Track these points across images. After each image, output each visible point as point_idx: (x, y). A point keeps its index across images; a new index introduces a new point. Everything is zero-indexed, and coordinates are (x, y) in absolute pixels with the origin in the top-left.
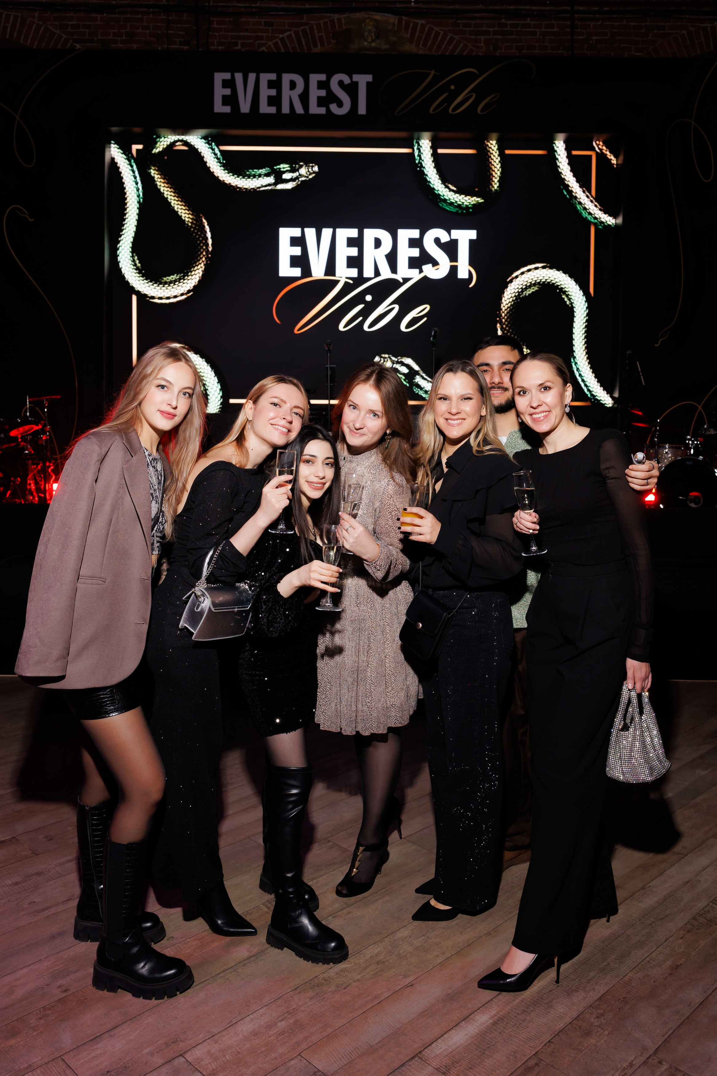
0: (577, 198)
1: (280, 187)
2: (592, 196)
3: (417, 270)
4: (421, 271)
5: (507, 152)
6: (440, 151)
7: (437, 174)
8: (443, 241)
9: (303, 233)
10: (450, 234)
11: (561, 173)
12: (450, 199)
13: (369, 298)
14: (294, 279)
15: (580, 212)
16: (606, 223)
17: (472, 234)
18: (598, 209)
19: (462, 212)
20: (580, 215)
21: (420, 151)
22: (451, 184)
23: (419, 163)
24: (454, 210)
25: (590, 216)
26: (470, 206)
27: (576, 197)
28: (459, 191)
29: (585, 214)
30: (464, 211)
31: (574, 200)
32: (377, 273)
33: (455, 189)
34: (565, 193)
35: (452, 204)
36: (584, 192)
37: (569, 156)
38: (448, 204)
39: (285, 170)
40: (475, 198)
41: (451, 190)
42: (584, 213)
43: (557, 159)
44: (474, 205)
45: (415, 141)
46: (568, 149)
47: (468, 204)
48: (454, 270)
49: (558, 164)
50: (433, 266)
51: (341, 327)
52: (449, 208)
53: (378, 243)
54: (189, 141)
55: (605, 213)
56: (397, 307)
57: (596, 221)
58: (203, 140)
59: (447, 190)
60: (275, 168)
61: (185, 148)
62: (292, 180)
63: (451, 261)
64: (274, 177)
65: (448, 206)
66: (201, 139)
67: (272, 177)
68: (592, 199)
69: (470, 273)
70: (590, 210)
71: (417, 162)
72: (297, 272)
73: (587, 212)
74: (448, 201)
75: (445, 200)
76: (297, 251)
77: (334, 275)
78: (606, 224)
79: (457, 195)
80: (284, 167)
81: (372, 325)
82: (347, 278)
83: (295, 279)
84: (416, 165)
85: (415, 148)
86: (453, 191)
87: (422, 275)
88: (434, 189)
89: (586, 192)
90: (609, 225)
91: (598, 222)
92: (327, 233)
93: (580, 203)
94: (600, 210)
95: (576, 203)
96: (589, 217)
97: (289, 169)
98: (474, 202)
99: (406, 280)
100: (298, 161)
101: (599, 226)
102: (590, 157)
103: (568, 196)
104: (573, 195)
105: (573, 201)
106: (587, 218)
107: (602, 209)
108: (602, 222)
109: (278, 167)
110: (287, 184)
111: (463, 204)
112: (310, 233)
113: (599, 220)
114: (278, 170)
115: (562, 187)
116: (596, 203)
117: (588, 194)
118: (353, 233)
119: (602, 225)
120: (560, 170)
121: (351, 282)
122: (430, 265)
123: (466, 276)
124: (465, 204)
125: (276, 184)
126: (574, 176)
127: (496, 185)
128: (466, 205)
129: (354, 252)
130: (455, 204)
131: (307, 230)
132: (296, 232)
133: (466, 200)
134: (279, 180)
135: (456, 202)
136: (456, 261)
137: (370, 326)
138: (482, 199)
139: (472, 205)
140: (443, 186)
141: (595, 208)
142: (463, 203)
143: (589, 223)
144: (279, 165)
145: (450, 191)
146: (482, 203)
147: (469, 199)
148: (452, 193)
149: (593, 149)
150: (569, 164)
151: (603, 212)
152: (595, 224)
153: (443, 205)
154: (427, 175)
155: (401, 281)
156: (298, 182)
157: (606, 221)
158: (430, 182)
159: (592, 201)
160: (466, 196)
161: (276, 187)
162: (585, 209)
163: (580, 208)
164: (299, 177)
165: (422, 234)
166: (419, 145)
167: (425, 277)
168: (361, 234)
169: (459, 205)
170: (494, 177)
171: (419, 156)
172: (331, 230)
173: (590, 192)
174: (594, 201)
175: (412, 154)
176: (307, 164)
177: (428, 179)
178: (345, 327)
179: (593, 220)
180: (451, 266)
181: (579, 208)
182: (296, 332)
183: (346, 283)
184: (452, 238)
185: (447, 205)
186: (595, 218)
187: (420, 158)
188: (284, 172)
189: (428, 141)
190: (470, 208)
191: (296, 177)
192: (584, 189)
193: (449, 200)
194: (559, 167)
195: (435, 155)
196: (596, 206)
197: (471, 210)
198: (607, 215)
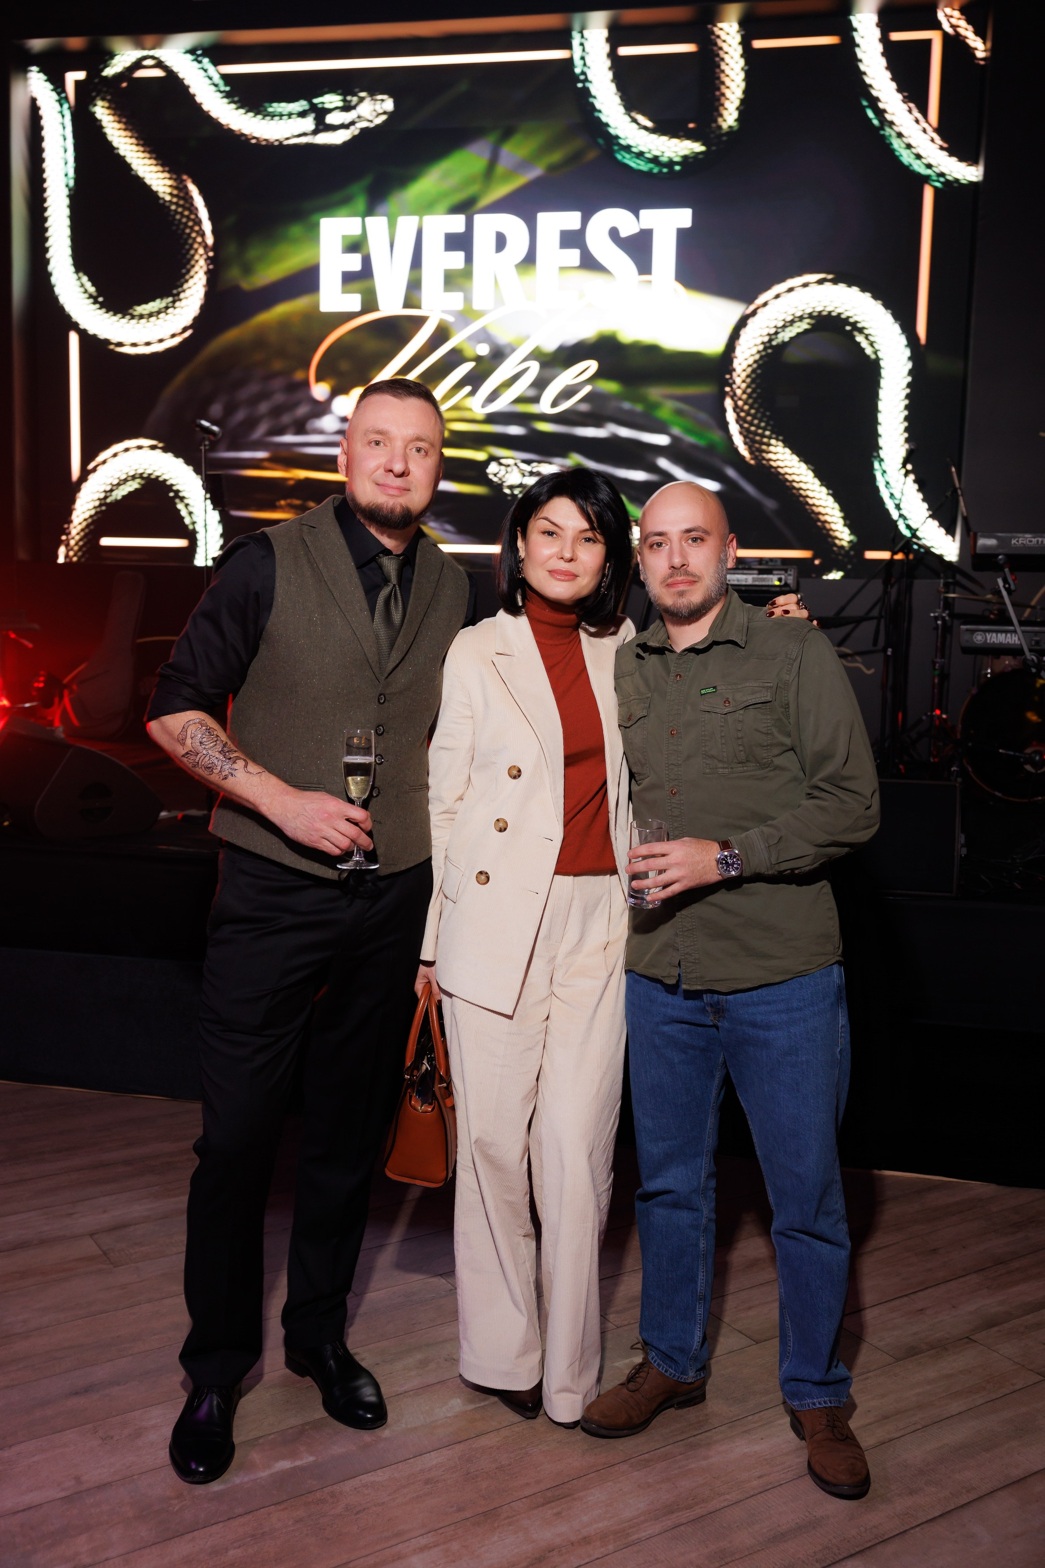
1: (324, 138)
5: (756, 44)
6: (624, 52)
7: (616, 94)
8: (624, 234)
9: (364, 226)
10: (637, 217)
12: (638, 145)
13: (483, 349)
14: (347, 316)
17: (684, 218)
18: (937, 147)
19: (661, 172)
21: (583, 53)
22: (643, 117)
23: (583, 84)
24: (645, 167)
25: (918, 162)
26: (676, 159)
27: (891, 123)
28: (658, 130)
30: (665, 171)
31: (886, 128)
32: (499, 301)
33: (650, 124)
34: (869, 115)
35: (640, 154)
36: (910, 112)
37: (885, 41)
38: (632, 155)
39: (332, 105)
40: (687, 142)
41: (641, 127)
42: (905, 156)
43: (858, 46)
44: (685, 157)
45: (575, 35)
46: (885, 34)
47: (673, 155)
52: (635, 162)
53: (501, 242)
54: (164, 59)
56: (534, 366)
57: (933, 174)
58: (188, 56)
59: (634, 126)
60: (315, 101)
61: (156, 73)
62: (343, 126)
63: (641, 273)
64: (313, 119)
65: (635, 159)
66: (185, 53)
67: (310, 119)
70: (919, 150)
71: (578, 71)
72: (352, 302)
73: (913, 153)
74: (634, 150)
75: (628, 148)
76: (354, 262)
77: (420, 307)
79: (654, 137)
80: (331, 100)
81: (489, 401)
82: (444, 312)
83: (350, 316)
84: (576, 79)
85: (576, 48)
86: (646, 129)
88: (607, 125)
89: (916, 111)
92: (407, 225)
93: (899, 135)
94: (941, 148)
95: (890, 135)
96: (917, 165)
97: (341, 104)
98: (686, 152)
100: (357, 90)
102: (928, 43)
103: (873, 121)
104: (885, 119)
105: (884, 130)
106: (912, 167)
107: (947, 146)
109: (320, 99)
110: (335, 134)
111: (663, 156)
112: (377, 225)
113: (938, 171)
114: (320, 105)
115: (862, 103)
117: (919, 116)
118: (456, 223)
120: (862, 68)
121: (451, 319)
124: (666, 155)
125: (315, 133)
127: (730, 118)
128: (668, 157)
129: (457, 260)
130: (648, 156)
131: (371, 222)
132: (352, 226)
133: (669, 148)
134: (322, 126)
135: (650, 151)
137: (485, 404)
138: (703, 144)
139: (682, 157)
140: (628, 119)
142: (663, 153)
143: (919, 179)
144: (323, 95)
145: (639, 130)
146: (702, 152)
147: (677, 145)
148: (644, 134)
149: (937, 27)
150: (883, 54)
152: (936, 186)
153: (623, 157)
154: (595, 96)
156: (354, 131)
158: (599, 111)
159: (925, 131)
160: (669, 139)
161: (314, 138)
162: (909, 147)
163: (898, 145)
164: (356, 120)
165: (585, 222)
166: (582, 37)
168: (469, 225)
169: (656, 158)
170: (729, 99)
171: (583, 66)
172: (414, 220)
173: (924, 112)
174: (930, 129)
175: (570, 61)
176: (373, 93)
177: (597, 106)
181: (894, 146)
183: (441, 321)
184: (643, 225)
185: (631, 157)
186: (931, 167)
187: (585, 64)
188: (331, 111)
189: (601, 29)
190: (678, 164)
191: (350, 120)
192: (912, 106)
193: (637, 147)
195: (614, 58)
196: (933, 141)
197: (678, 168)
198: (954, 158)
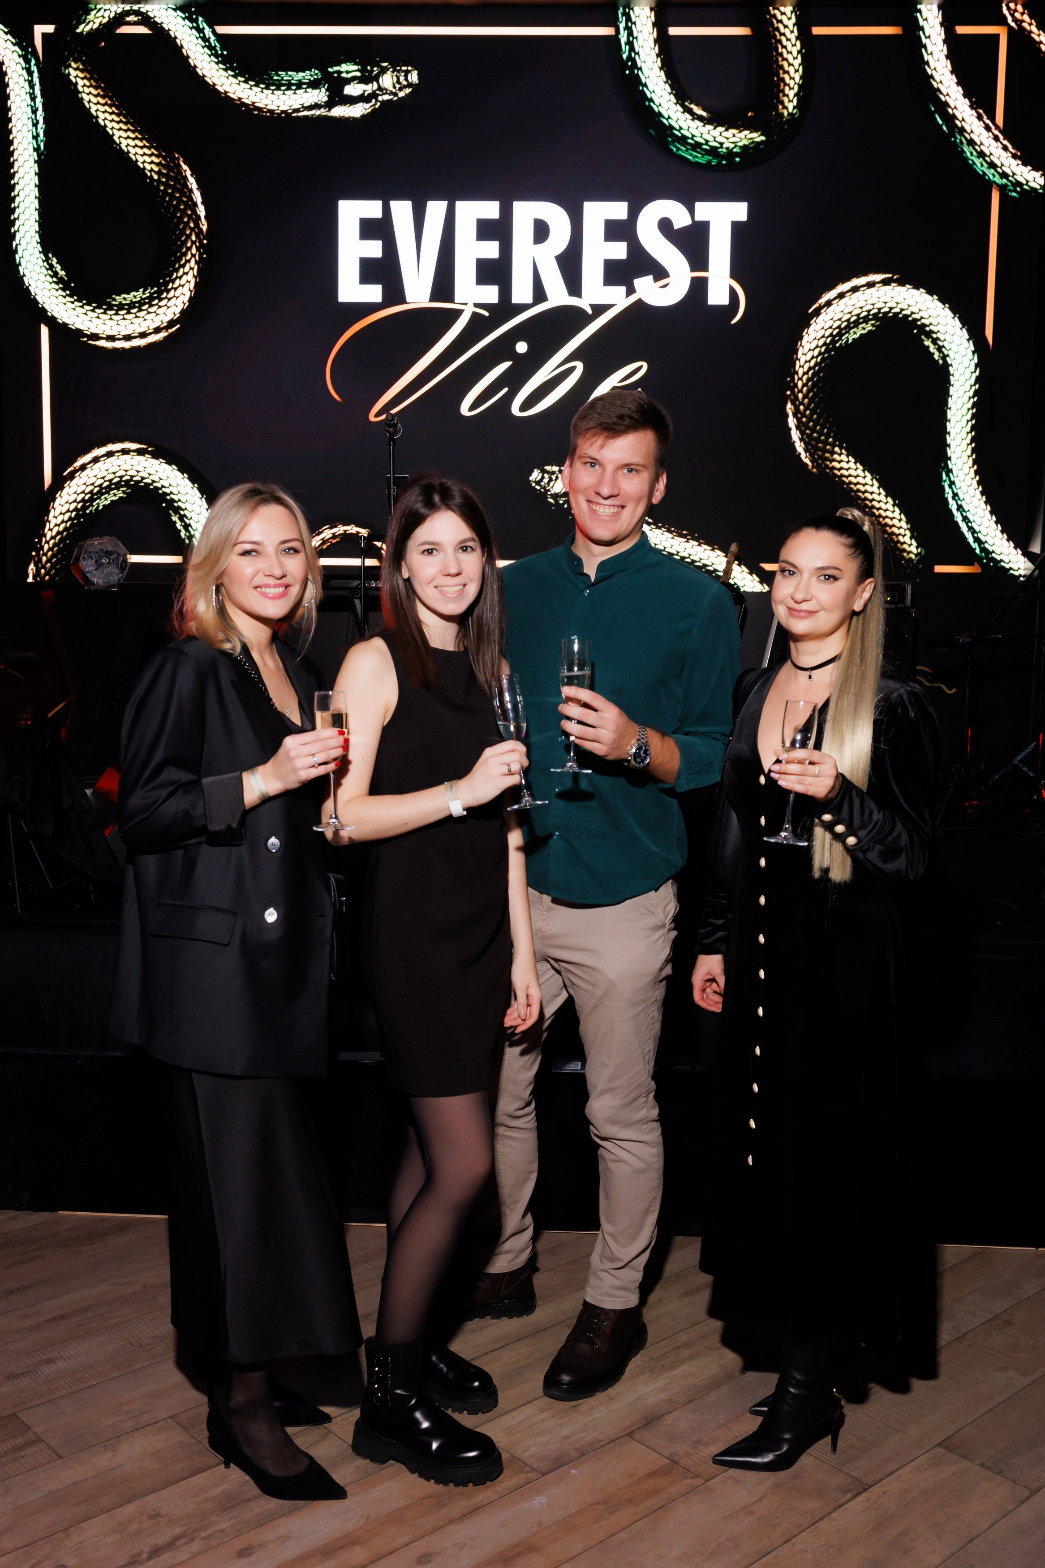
0: (966, 132)
1: (338, 111)
2: (997, 127)
3: (623, 289)
4: (631, 291)
5: (817, 31)
6: (673, 31)
7: (665, 83)
8: (676, 226)
9: (387, 210)
11: (932, 77)
12: (693, 136)
13: (522, 347)
14: (367, 309)
15: (971, 162)
16: (1027, 184)
17: (739, 211)
18: (1010, 155)
19: (719, 163)
20: (970, 168)
21: (630, 33)
22: (696, 105)
23: (630, 58)
24: (702, 160)
25: (992, 171)
26: (735, 150)
27: (962, 130)
28: (714, 119)
29: (982, 165)
30: (724, 162)
31: (958, 137)
32: (540, 295)
33: (704, 114)
34: (940, 122)
35: (697, 146)
36: (980, 117)
37: (951, 39)
38: (689, 147)
39: (349, 75)
40: (747, 132)
41: (695, 117)
42: (979, 165)
43: (925, 46)
44: (744, 147)
45: (621, 11)
46: (948, 24)
47: (732, 146)
48: (699, 287)
49: (926, 57)
50: (656, 280)
51: (465, 409)
52: (691, 155)
53: (541, 231)
54: (151, 14)
55: (1025, 164)
56: (579, 366)
57: (1004, 181)
58: (179, 13)
59: (687, 115)
60: (330, 70)
61: (142, 30)
62: (363, 98)
63: (693, 270)
64: (327, 90)
65: (690, 151)
66: (175, 10)
67: (323, 90)
68: (996, 132)
69: (733, 294)
70: (992, 157)
71: (625, 56)
73: (986, 161)
74: (690, 141)
75: (683, 140)
76: (374, 249)
77: (450, 299)
78: (1025, 187)
79: (711, 127)
80: (348, 69)
81: (528, 404)
82: (477, 305)
83: (370, 308)
84: (623, 65)
85: (622, 26)
86: (700, 118)
87: (633, 298)
88: (660, 115)
89: (985, 118)
90: (1034, 190)
91: (1009, 184)
92: (436, 210)
93: (971, 143)
94: (1014, 156)
95: (961, 142)
96: (990, 173)
97: (357, 74)
98: (746, 142)
99: (599, 310)
100: (375, 59)
101: (1011, 191)
102: (997, 37)
103: (944, 128)
104: (956, 125)
105: (955, 138)
106: (984, 173)
107: (1019, 154)
108: (1018, 184)
109: (336, 68)
110: (351, 107)
111: (722, 147)
112: (401, 211)
113: (1010, 178)
114: (336, 75)
115: (933, 109)
116: (1005, 142)
117: (988, 121)
118: (490, 210)
119: (1018, 189)
120: (929, 71)
121: (486, 314)
122: (650, 278)
123: (726, 302)
124: (724, 146)
125: (330, 105)
126: (958, 84)
127: (790, 104)
128: (727, 148)
130: (705, 147)
131: (394, 205)
132: (373, 209)
133: (727, 139)
134: (337, 97)
135: (707, 142)
136: (705, 268)
137: (524, 407)
138: (762, 134)
139: (740, 147)
140: (679, 107)
141: (1003, 153)
142: (722, 144)
143: (990, 184)
144: (339, 64)
145: (693, 120)
146: (762, 142)
147: (734, 136)
148: (698, 123)
149: (1002, 21)
150: (948, 57)
151: (1020, 162)
152: (1002, 189)
153: (678, 149)
154: (645, 85)
155: (590, 311)
156: (375, 104)
157: (1027, 181)
158: (651, 100)
159: (996, 138)
160: (727, 130)
161: (329, 110)
162: (981, 155)
163: (972, 154)
164: (377, 92)
165: (634, 213)
166: (629, 19)
167: (640, 303)
168: (506, 213)
169: (714, 149)
170: (788, 85)
171: (630, 44)
172: (444, 204)
173: (992, 118)
174: (1001, 137)
175: (615, 39)
176: (396, 63)
177: (649, 95)
178: (471, 408)
179: (997, 179)
180: (693, 280)
181: (969, 154)
182: (372, 418)
183: (474, 314)
184: (697, 219)
185: (687, 150)
186: (1004, 175)
187: (632, 49)
188: (348, 81)
189: (647, 9)
190: (737, 155)
191: (371, 91)
192: (981, 111)
193: (692, 139)
194: (927, 63)
195: (663, 41)
196: (1005, 148)
197: (738, 159)
198: (1029, 168)
